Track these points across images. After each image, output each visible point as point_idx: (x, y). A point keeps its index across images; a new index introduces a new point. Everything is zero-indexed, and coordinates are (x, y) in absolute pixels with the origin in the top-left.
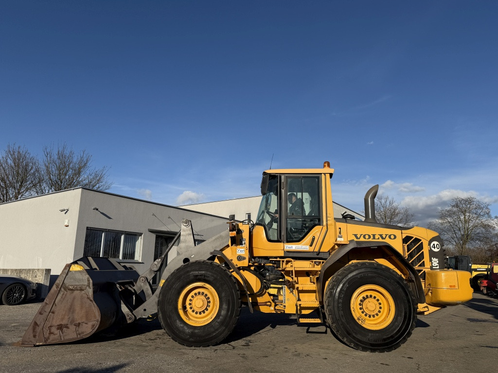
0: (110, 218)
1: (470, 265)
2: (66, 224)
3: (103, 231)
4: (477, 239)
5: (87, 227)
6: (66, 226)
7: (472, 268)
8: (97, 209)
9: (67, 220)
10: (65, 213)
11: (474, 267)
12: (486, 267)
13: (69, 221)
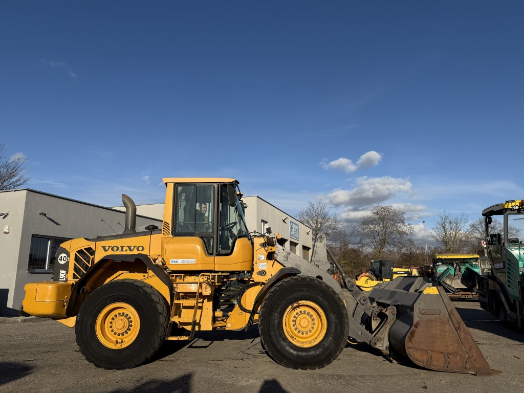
0: (58, 224)
1: (392, 268)
2: (6, 230)
3: (49, 239)
4: (392, 244)
5: (33, 235)
6: (5, 233)
7: (394, 271)
8: (45, 215)
9: (7, 227)
10: (4, 218)
11: (395, 270)
12: (406, 270)
13: (9, 227)
